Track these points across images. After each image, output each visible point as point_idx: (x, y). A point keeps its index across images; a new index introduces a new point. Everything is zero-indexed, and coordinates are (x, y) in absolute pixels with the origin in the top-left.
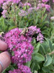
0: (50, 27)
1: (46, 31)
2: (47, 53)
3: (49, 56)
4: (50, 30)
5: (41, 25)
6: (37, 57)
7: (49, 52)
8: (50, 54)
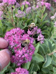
0: (50, 27)
1: (46, 31)
2: (47, 54)
3: (49, 57)
4: (50, 30)
5: (41, 25)
6: (37, 57)
7: (49, 53)
8: (49, 54)
